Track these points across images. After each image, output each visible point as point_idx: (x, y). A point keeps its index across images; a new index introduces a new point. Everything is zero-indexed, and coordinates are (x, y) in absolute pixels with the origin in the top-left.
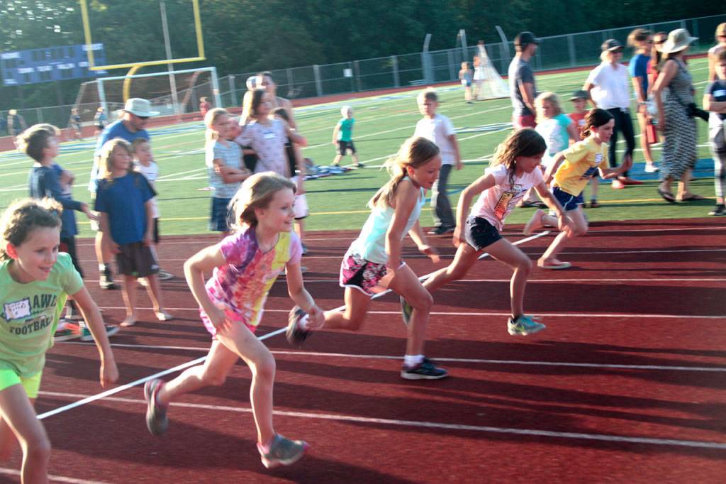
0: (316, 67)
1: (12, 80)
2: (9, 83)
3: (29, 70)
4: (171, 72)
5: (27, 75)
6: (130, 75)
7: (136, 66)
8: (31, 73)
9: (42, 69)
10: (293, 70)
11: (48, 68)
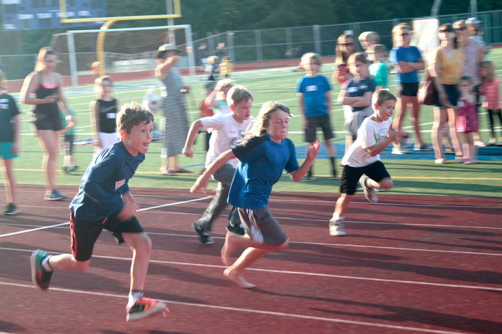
0: (316, 27)
1: (11, 25)
2: (8, 28)
3: (28, 16)
4: (171, 27)
5: (26, 21)
6: (104, 29)
7: (111, 20)
8: (30, 19)
9: (42, 16)
10: (292, 29)
11: (47, 16)
